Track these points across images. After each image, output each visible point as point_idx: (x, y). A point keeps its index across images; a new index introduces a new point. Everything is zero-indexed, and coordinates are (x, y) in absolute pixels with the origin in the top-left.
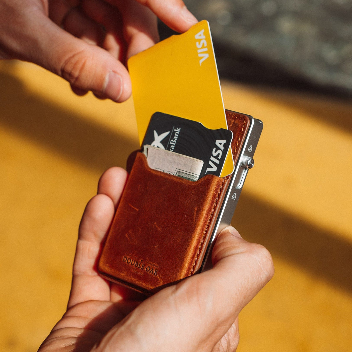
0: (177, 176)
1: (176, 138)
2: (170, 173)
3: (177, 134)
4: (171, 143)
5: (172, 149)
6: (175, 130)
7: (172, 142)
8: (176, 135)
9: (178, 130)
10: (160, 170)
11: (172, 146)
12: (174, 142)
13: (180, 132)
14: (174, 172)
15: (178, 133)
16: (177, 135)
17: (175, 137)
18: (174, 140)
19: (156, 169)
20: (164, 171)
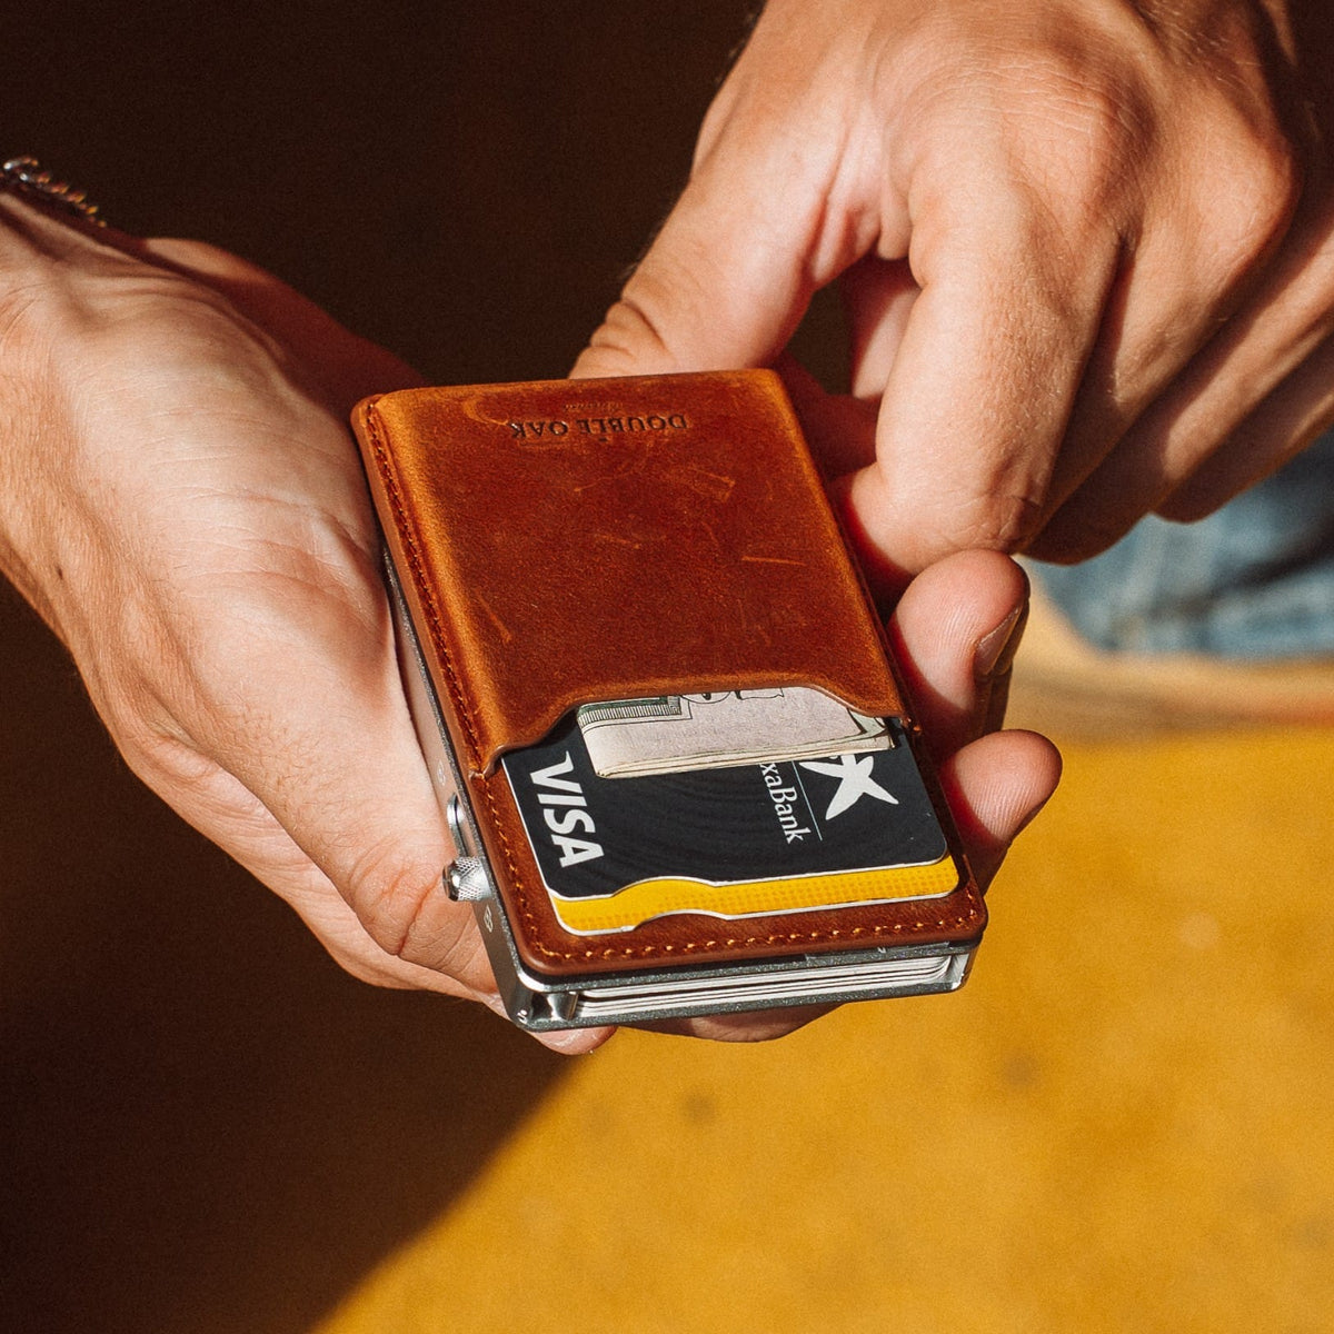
0: (671, 699)
1: (784, 813)
2: (708, 697)
3: (791, 822)
4: (792, 790)
5: (770, 773)
6: (807, 830)
7: (791, 795)
8: (792, 818)
9: (793, 833)
10: (757, 693)
11: (780, 783)
12: (780, 796)
13: (783, 830)
14: (693, 704)
15: (785, 827)
16: (782, 819)
17: (790, 811)
18: (786, 802)
19: (778, 691)
20: (739, 697)
